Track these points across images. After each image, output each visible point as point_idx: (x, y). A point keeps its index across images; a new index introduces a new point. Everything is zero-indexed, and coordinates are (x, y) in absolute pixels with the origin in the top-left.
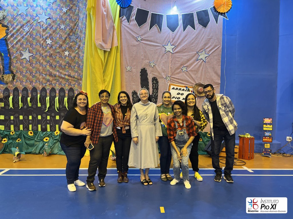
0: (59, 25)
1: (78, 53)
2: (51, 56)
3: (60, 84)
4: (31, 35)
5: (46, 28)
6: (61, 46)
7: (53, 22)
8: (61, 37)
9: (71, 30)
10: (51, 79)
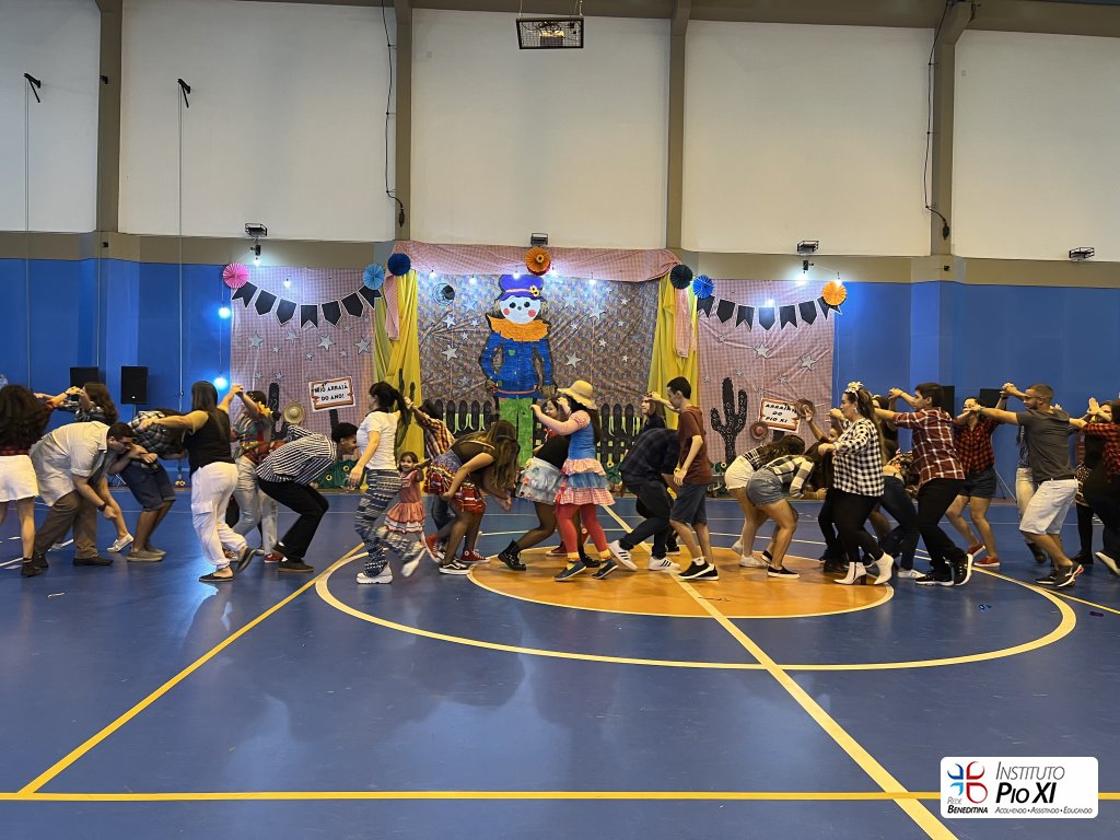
0: (616, 321)
1: (639, 358)
2: (604, 361)
3: (615, 398)
4: (580, 334)
5: (600, 325)
6: (618, 349)
7: (610, 317)
8: (618, 337)
9: (632, 326)
10: (604, 392)
